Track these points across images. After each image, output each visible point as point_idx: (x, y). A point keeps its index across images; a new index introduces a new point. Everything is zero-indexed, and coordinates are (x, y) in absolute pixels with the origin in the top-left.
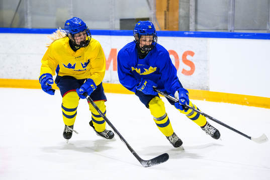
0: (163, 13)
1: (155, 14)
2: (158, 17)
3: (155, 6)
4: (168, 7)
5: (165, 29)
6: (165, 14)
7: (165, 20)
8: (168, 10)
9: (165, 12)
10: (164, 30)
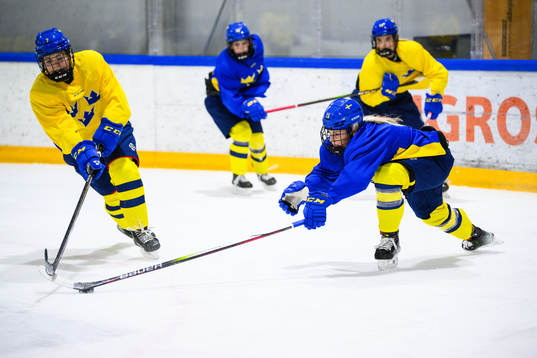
0: (501, 24)
1: (482, 27)
2: (489, 31)
3: (483, 10)
4: (510, 13)
5: (504, 55)
6: (505, 27)
7: (504, 37)
8: (510, 19)
9: (504, 21)
10: (500, 58)
